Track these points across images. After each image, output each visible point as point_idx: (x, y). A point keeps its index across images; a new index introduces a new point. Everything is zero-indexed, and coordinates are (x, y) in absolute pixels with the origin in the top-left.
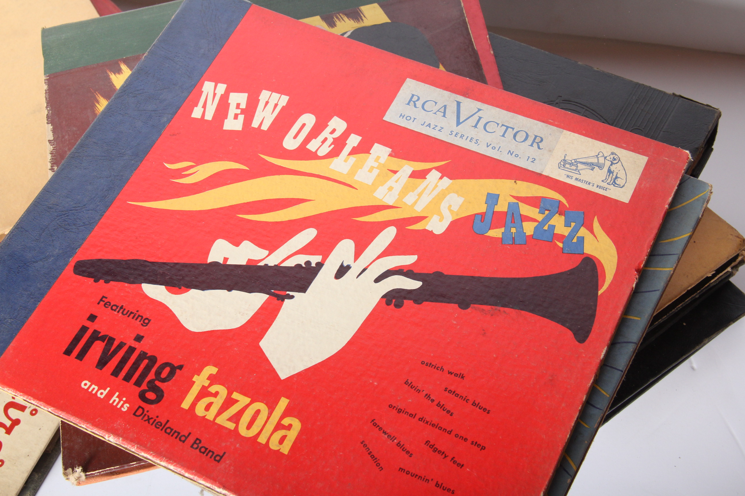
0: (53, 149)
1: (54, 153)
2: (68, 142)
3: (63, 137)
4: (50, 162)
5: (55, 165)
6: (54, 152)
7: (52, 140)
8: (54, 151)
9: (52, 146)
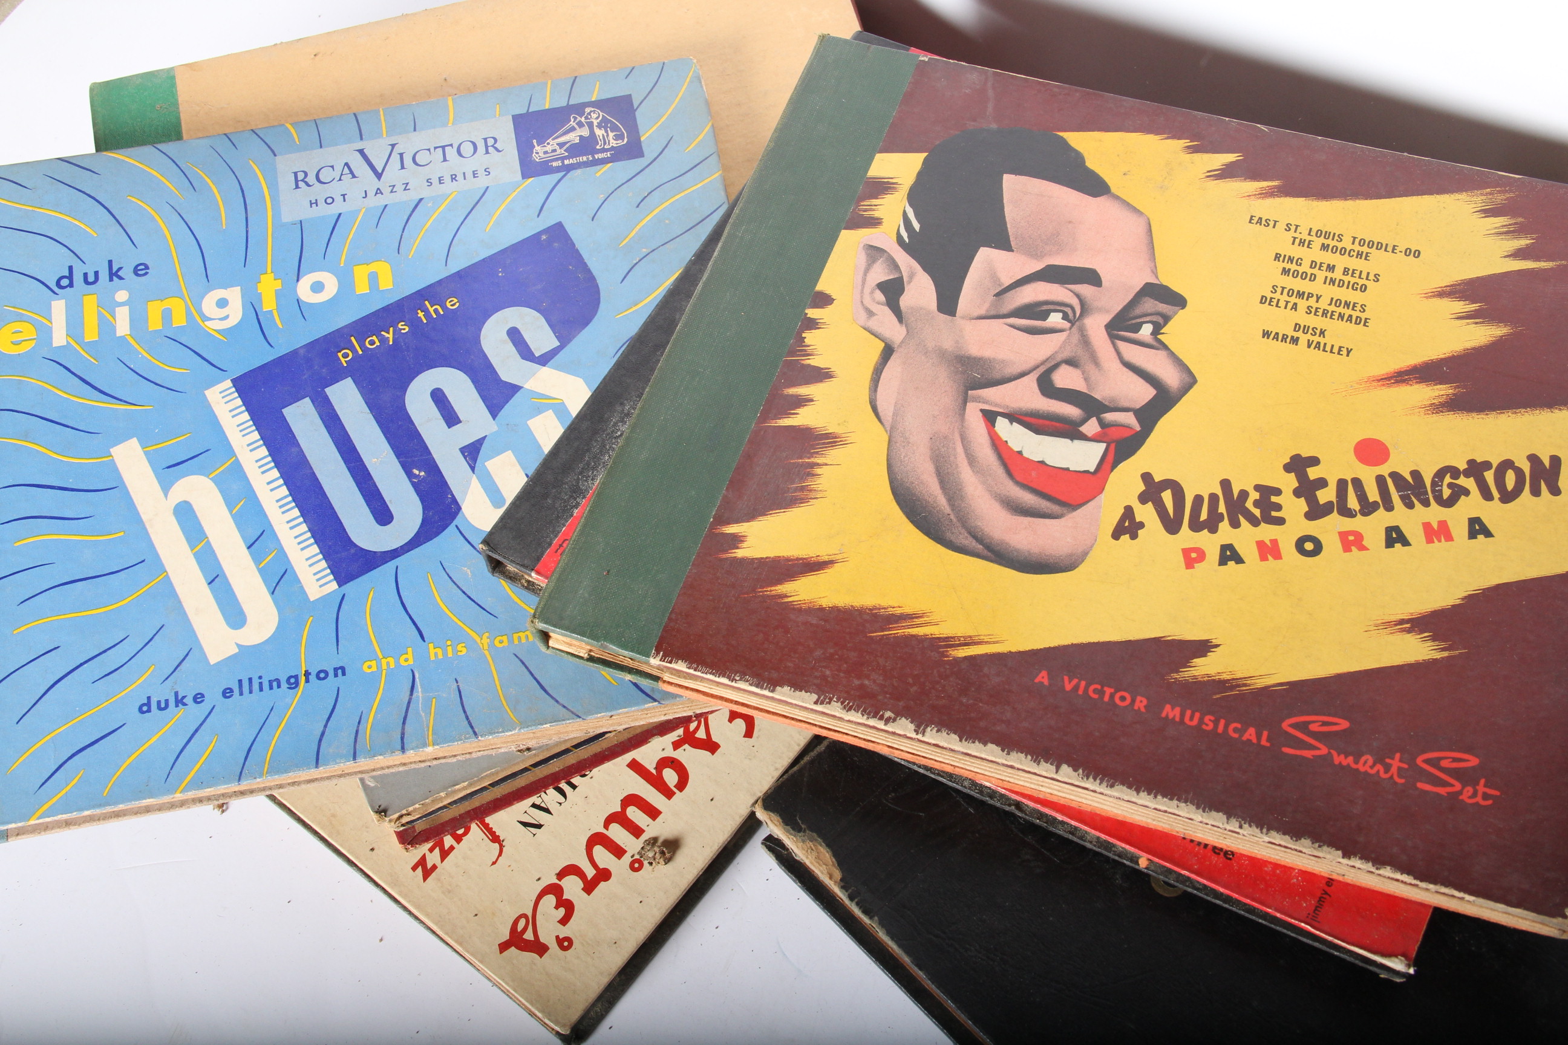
0: (839, 704)
1: (851, 704)
2: (842, 675)
3: (824, 678)
4: (868, 718)
5: (881, 713)
6: (848, 703)
7: (819, 698)
8: (846, 703)
9: (833, 703)
